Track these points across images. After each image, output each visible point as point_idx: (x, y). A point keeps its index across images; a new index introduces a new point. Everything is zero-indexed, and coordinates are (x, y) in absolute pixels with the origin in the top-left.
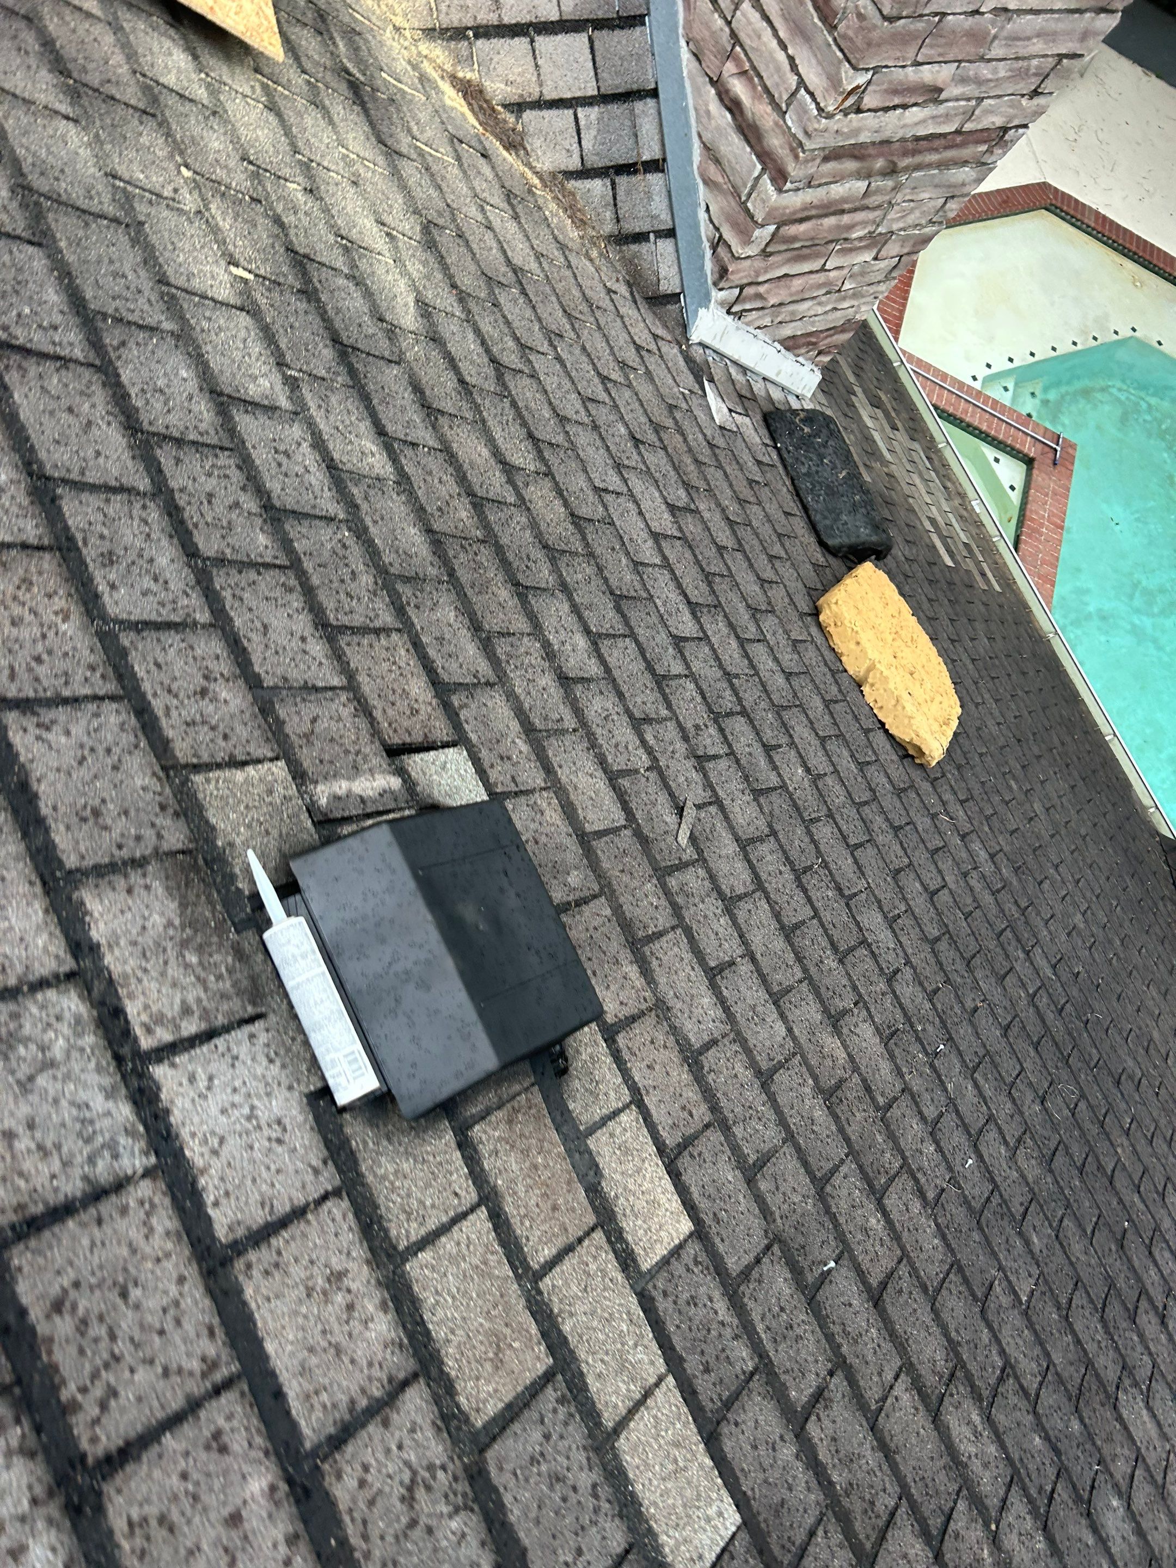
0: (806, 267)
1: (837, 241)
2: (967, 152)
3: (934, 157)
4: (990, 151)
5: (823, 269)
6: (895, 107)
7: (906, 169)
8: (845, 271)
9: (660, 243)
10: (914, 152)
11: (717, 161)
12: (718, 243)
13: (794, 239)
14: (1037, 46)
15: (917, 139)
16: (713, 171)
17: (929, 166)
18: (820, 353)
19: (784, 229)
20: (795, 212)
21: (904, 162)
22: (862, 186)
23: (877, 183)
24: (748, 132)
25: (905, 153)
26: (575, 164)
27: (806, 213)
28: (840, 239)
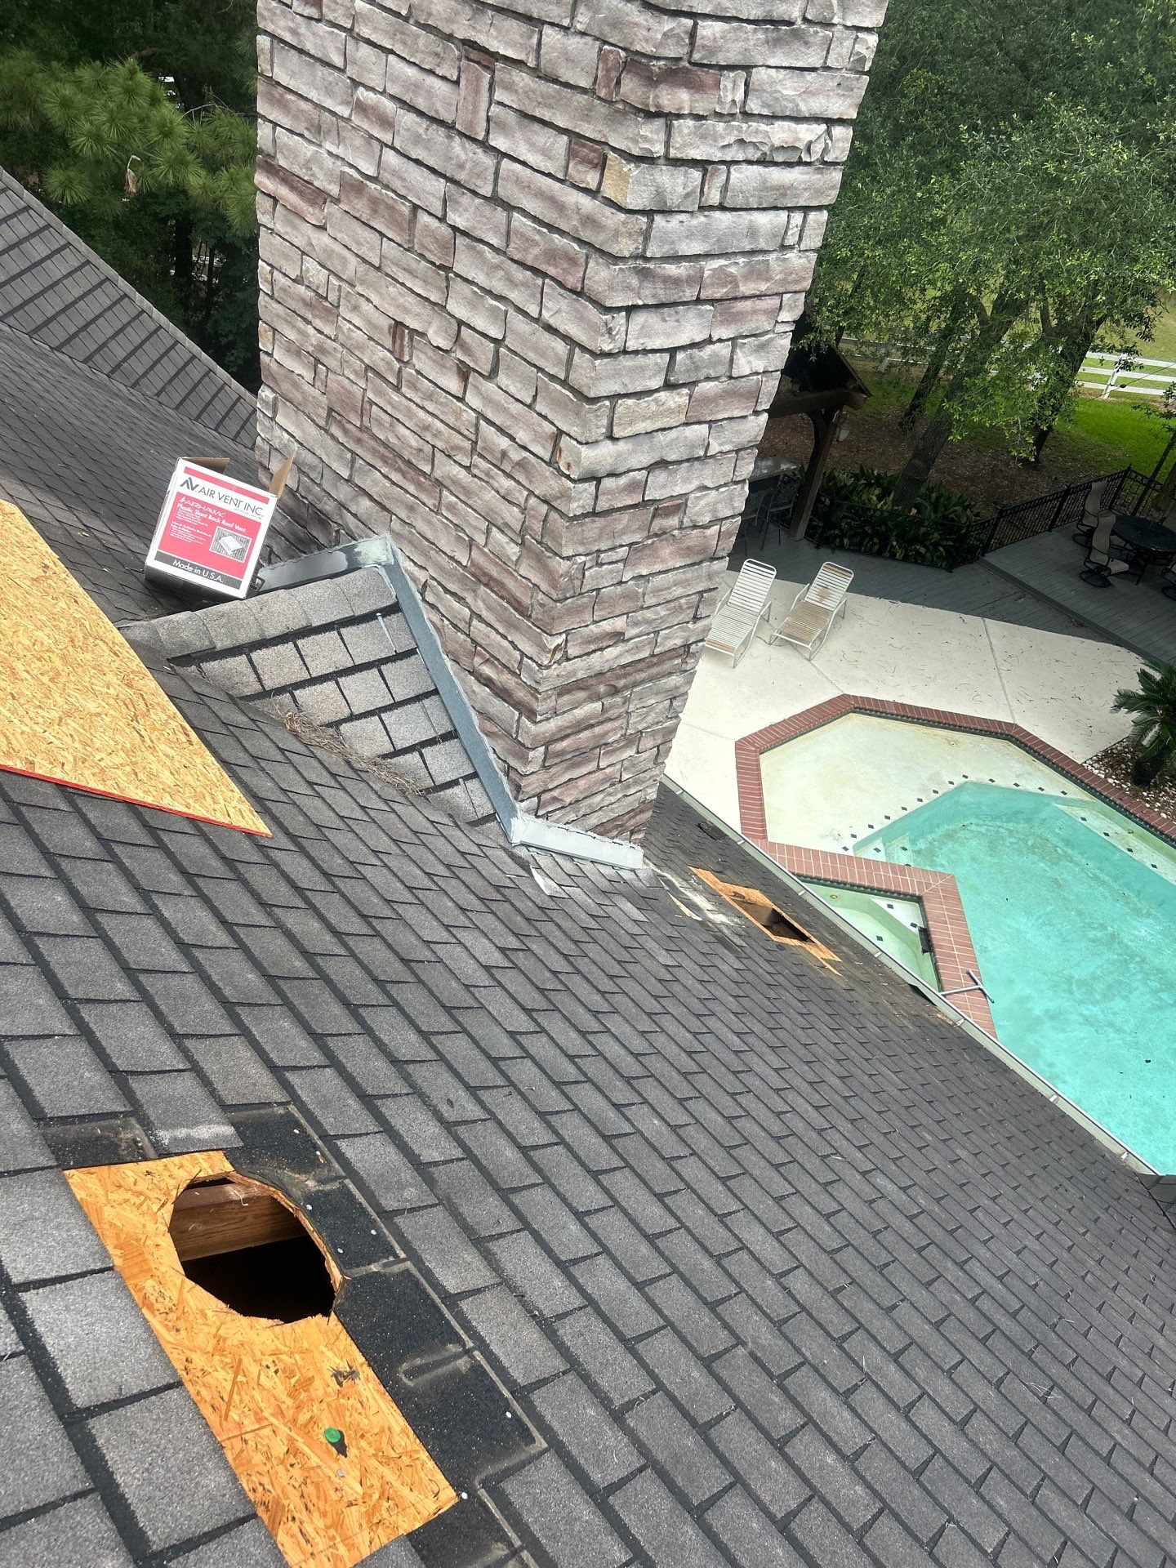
0: (584, 770)
1: (600, 746)
2: (667, 666)
3: (643, 675)
4: (684, 662)
5: (599, 769)
6: (594, 651)
7: (626, 687)
8: (618, 766)
9: (469, 784)
10: (625, 676)
11: (491, 720)
12: (508, 770)
13: (562, 752)
14: (679, 591)
15: (623, 667)
16: (489, 726)
17: (643, 682)
18: (632, 833)
19: (551, 747)
20: (554, 734)
21: (621, 683)
22: (597, 705)
23: (608, 701)
24: (502, 693)
25: (619, 677)
26: (388, 748)
27: (563, 733)
28: (601, 745)
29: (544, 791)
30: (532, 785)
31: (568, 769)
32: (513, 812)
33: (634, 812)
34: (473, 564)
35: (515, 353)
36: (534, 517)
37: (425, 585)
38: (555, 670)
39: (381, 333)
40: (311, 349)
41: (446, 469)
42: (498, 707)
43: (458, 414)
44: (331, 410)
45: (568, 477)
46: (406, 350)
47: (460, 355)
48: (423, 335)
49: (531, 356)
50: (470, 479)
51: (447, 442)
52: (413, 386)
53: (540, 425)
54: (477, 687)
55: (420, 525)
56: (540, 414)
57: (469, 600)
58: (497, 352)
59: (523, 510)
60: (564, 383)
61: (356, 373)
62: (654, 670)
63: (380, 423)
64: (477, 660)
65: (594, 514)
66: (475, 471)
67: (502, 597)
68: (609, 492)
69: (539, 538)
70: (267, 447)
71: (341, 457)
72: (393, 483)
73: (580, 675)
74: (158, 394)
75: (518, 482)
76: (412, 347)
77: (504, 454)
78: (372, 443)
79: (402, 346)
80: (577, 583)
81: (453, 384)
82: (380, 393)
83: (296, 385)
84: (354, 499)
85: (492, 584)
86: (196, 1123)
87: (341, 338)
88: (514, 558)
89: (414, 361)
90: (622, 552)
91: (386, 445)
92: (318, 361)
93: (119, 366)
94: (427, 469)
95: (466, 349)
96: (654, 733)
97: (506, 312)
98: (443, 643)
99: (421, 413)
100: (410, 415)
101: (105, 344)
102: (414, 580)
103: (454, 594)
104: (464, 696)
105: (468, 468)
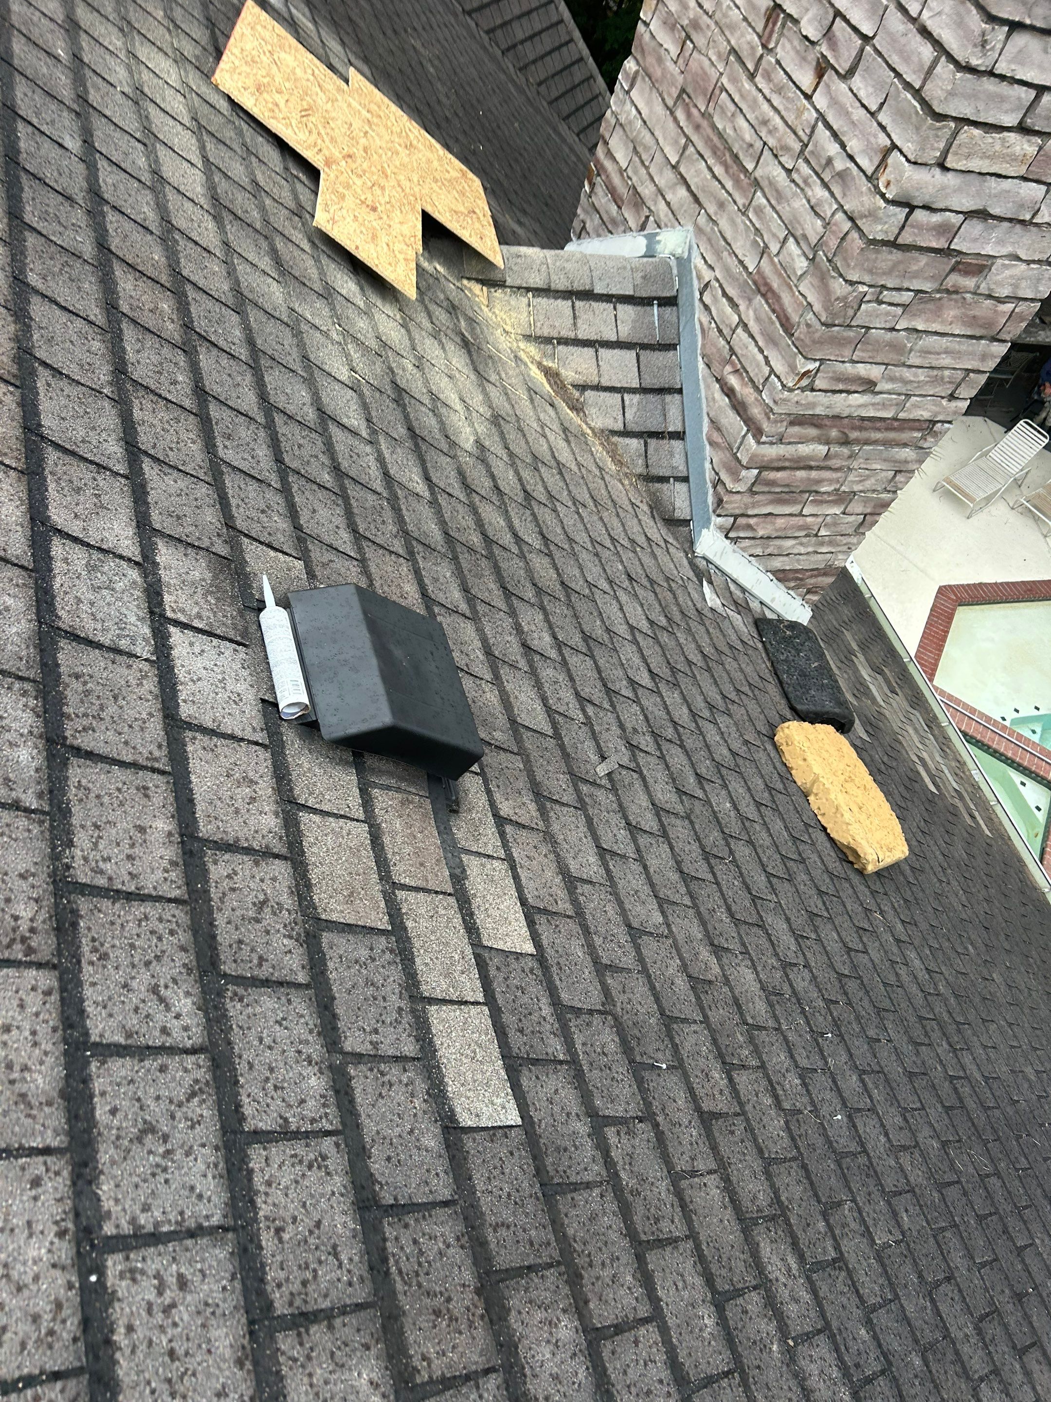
0: (787, 510)
1: (810, 492)
2: (905, 436)
3: (878, 435)
4: (924, 438)
5: (800, 514)
6: (841, 391)
7: (857, 441)
8: (820, 520)
9: (678, 485)
10: (861, 429)
11: (719, 429)
12: (717, 483)
13: (773, 483)
14: (947, 362)
15: (862, 419)
16: (716, 434)
17: (876, 442)
18: (809, 592)
19: (765, 474)
20: (772, 461)
21: (854, 435)
22: (822, 449)
23: (835, 449)
24: (739, 407)
25: (854, 428)
26: (621, 427)
27: (781, 464)
28: (811, 490)
29: (742, 515)
30: (734, 504)
31: (772, 502)
32: (708, 524)
33: (817, 572)
34: (759, 272)
35: (880, 54)
36: (833, 233)
37: (707, 285)
38: (796, 396)
39: (757, 15)
40: (686, 24)
41: (768, 169)
42: (732, 421)
43: (800, 112)
44: (683, 91)
45: (883, 196)
46: (775, 36)
47: (824, 49)
48: (796, 22)
50: (787, 182)
51: (779, 140)
52: (768, 77)
53: (875, 136)
54: (718, 395)
55: (724, 223)
56: (880, 125)
57: (742, 308)
58: (862, 50)
59: (827, 225)
60: (917, 93)
61: (719, 56)
62: (889, 433)
63: (723, 111)
64: (728, 368)
65: (893, 244)
66: (795, 176)
67: (774, 311)
68: (917, 225)
69: (830, 256)
70: (613, 121)
71: (676, 142)
72: (714, 176)
73: (819, 411)
75: (832, 194)
76: (781, 34)
77: (829, 161)
78: (709, 131)
79: (772, 31)
80: (851, 312)
81: (806, 79)
82: (734, 80)
83: (660, 60)
84: (673, 187)
85: (769, 295)
87: (718, 16)
88: (799, 273)
89: (779, 49)
90: (906, 297)
91: (720, 135)
92: (688, 37)
94: (750, 166)
95: (833, 44)
96: (867, 500)
98: (703, 345)
99: (765, 106)
100: (754, 105)
102: (699, 278)
103: (730, 300)
104: (704, 401)
105: (789, 171)
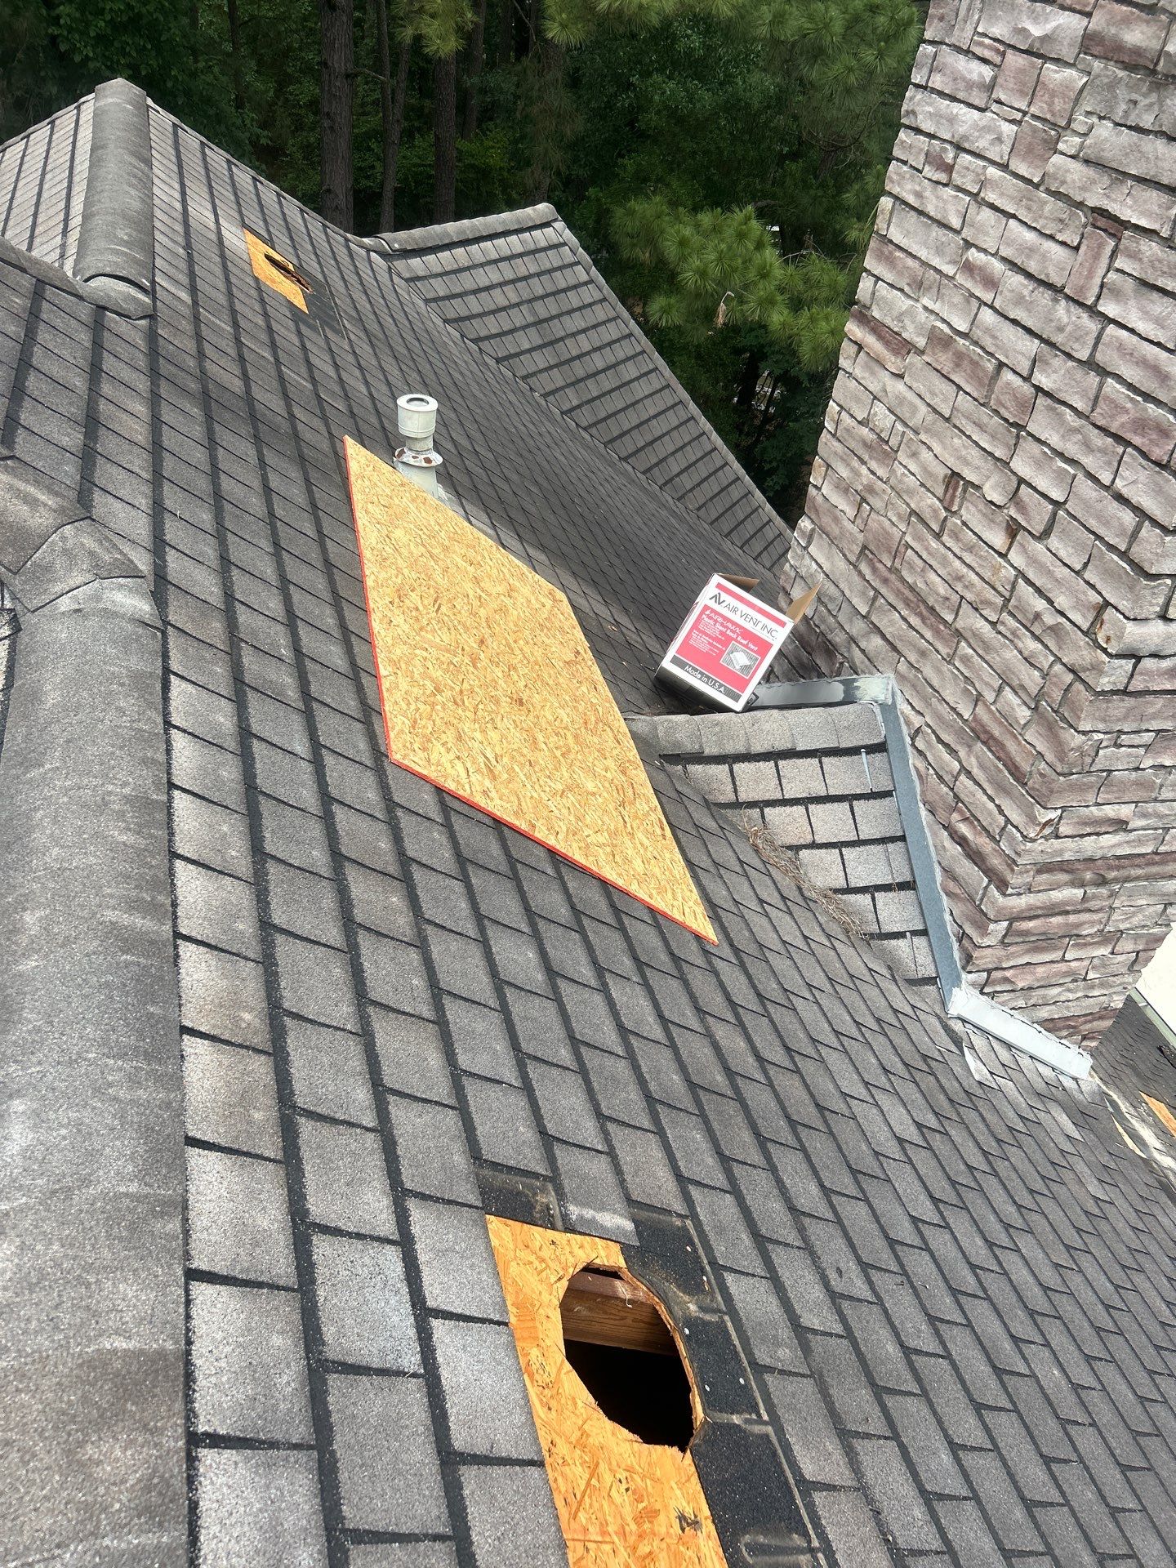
0: (1047, 957)
1: (1071, 937)
3: (1140, 872)
5: (1063, 960)
6: (1089, 835)
7: (1116, 880)
8: (1086, 963)
9: (916, 940)
10: (1118, 868)
11: (955, 880)
12: (962, 937)
13: (1027, 933)
15: (1119, 858)
16: (951, 885)
17: (1138, 878)
18: (1084, 1038)
19: (1016, 925)
20: (1022, 911)
21: (1113, 874)
22: (1079, 893)
23: (1091, 891)
24: (975, 856)
25: (1110, 868)
26: (841, 884)
27: (1032, 913)
28: (1072, 935)
29: (996, 969)
30: (985, 958)
31: (1028, 951)
32: (957, 982)
33: (1092, 1017)
34: (975, 719)
35: (1075, 518)
36: (1055, 684)
37: (918, 731)
38: (1040, 845)
39: (935, 481)
40: (860, 488)
41: (969, 620)
42: (967, 869)
43: (996, 570)
44: (865, 547)
45: (1105, 650)
46: (957, 501)
47: (1013, 512)
48: (978, 487)
49: (1092, 523)
50: (993, 634)
51: (978, 595)
52: (955, 536)
53: (1084, 593)
54: (948, 843)
55: (928, 671)
56: (1087, 583)
57: (962, 753)
58: (1054, 514)
59: (1045, 676)
60: (1124, 555)
61: (899, 516)
62: (1154, 869)
63: (911, 567)
64: (955, 816)
65: (1124, 692)
66: (1001, 628)
67: (999, 759)
68: (1147, 673)
69: (1056, 707)
70: (793, 574)
71: (864, 594)
72: (911, 626)
73: (1067, 856)
74: (699, 509)
75: (1046, 647)
76: (963, 498)
77: (1037, 616)
78: (899, 585)
79: (953, 496)
80: (1088, 760)
81: (998, 539)
82: (919, 538)
83: (836, 520)
84: (866, 635)
85: (991, 742)
86: (602, 1208)
87: (893, 481)
88: (1022, 722)
89: (963, 512)
90: (1147, 737)
91: (912, 589)
92: (864, 500)
93: (671, 479)
94: (949, 618)
95: (1021, 507)
96: (1137, 937)
97: (1074, 477)
98: (923, 792)
99: (957, 563)
100: (945, 562)
101: (665, 459)
102: (908, 723)
103: (946, 745)
104: (932, 849)
105: (993, 624)
